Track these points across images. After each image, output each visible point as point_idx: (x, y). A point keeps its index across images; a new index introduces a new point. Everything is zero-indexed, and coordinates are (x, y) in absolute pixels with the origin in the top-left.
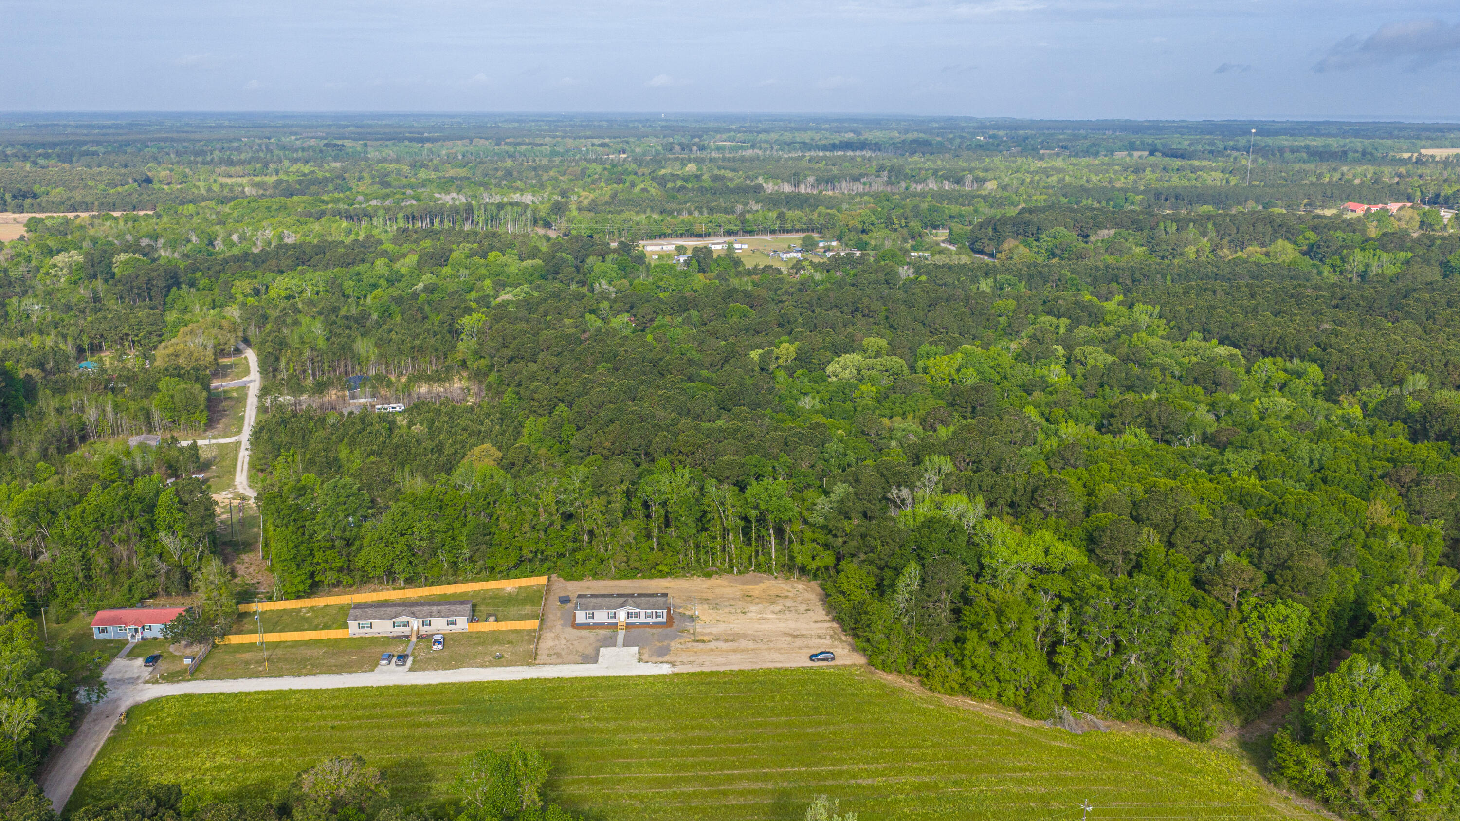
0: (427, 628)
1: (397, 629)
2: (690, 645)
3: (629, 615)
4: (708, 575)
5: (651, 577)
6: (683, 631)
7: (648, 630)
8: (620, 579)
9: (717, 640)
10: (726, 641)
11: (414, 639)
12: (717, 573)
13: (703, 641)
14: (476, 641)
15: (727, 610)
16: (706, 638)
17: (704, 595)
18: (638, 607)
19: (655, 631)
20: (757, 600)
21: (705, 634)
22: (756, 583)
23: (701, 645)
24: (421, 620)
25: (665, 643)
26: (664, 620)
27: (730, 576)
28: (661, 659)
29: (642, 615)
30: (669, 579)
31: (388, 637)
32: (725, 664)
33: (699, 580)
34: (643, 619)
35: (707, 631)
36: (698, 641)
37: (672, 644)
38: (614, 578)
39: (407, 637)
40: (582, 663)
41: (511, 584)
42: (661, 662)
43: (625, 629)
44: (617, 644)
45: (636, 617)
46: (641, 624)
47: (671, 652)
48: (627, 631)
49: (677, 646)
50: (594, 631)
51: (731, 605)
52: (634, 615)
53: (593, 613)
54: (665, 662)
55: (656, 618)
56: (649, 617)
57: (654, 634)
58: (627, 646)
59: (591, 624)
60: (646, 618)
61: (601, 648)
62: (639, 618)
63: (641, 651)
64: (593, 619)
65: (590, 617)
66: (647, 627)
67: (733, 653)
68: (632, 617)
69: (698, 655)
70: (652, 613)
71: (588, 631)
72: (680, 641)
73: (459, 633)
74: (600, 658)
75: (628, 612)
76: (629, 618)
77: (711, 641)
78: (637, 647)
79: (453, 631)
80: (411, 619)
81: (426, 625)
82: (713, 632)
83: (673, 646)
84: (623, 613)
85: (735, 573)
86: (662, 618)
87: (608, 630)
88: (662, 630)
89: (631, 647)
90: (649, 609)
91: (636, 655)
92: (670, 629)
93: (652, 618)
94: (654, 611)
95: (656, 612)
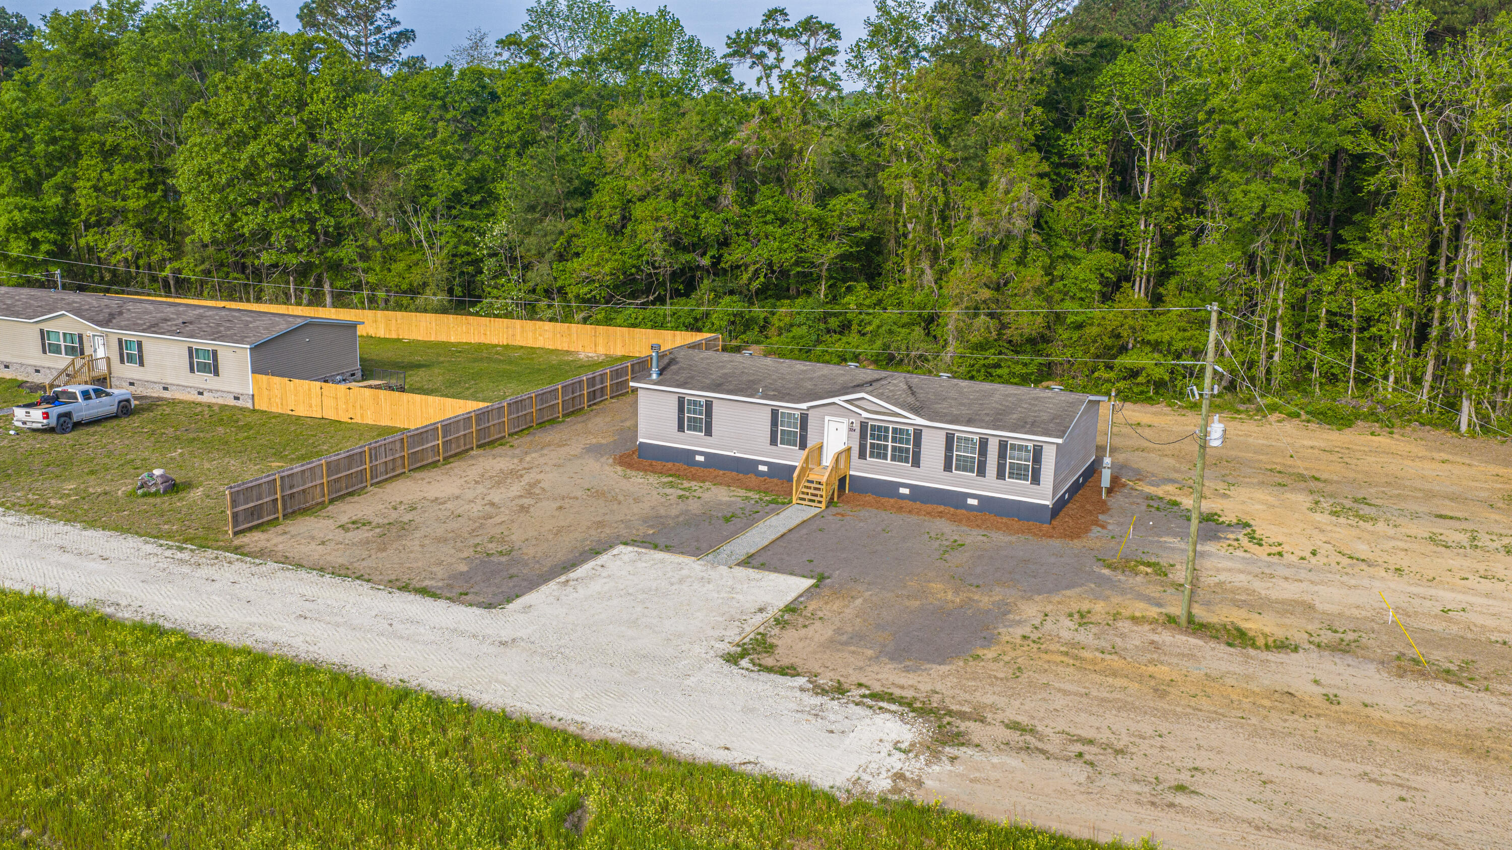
0: (130, 371)
1: (48, 359)
2: (1139, 636)
3: (869, 439)
4: (1335, 418)
6: (1128, 565)
9: (1341, 648)
10: (1409, 667)
12: (1373, 416)
13: (1238, 637)
16: (1259, 625)
17: (1301, 467)
18: (916, 411)
19: (974, 537)
21: (1259, 605)
23: (1218, 658)
24: (116, 334)
25: (984, 600)
26: (1043, 496)
28: (885, 676)
29: (933, 447)
30: (1162, 408)
31: (22, 384)
33: (1290, 427)
34: (930, 474)
35: (1288, 591)
36: (1195, 627)
37: (1030, 611)
40: (424, 592)
41: (600, 341)
42: (875, 696)
43: (830, 503)
44: (727, 548)
45: (900, 455)
46: (921, 495)
47: (990, 654)
48: (833, 510)
49: (1049, 626)
50: (686, 484)
51: (1440, 516)
52: (890, 444)
53: (709, 405)
54: (900, 701)
55: (1001, 475)
56: (965, 465)
57: (957, 546)
58: (762, 567)
59: (687, 456)
60: (948, 467)
61: (621, 548)
62: (916, 463)
63: (813, 605)
64: (709, 433)
65: (694, 425)
66: (941, 515)
67: (1458, 761)
68: (879, 452)
69: (1165, 715)
70: (984, 444)
71: (653, 479)
72: (1085, 606)
73: (223, 407)
74: (552, 586)
75: (863, 426)
76: (862, 455)
77: (1296, 649)
78: (809, 582)
79: (206, 398)
80: (89, 329)
81: (131, 359)
82: (1319, 606)
83: (1019, 623)
84: (844, 427)
85: (1464, 427)
86: (1036, 480)
87: (742, 493)
88: (1013, 538)
89: (773, 576)
90: (969, 422)
91: (759, 618)
92: (1056, 543)
93: (982, 472)
94: (995, 435)
95: (1003, 448)
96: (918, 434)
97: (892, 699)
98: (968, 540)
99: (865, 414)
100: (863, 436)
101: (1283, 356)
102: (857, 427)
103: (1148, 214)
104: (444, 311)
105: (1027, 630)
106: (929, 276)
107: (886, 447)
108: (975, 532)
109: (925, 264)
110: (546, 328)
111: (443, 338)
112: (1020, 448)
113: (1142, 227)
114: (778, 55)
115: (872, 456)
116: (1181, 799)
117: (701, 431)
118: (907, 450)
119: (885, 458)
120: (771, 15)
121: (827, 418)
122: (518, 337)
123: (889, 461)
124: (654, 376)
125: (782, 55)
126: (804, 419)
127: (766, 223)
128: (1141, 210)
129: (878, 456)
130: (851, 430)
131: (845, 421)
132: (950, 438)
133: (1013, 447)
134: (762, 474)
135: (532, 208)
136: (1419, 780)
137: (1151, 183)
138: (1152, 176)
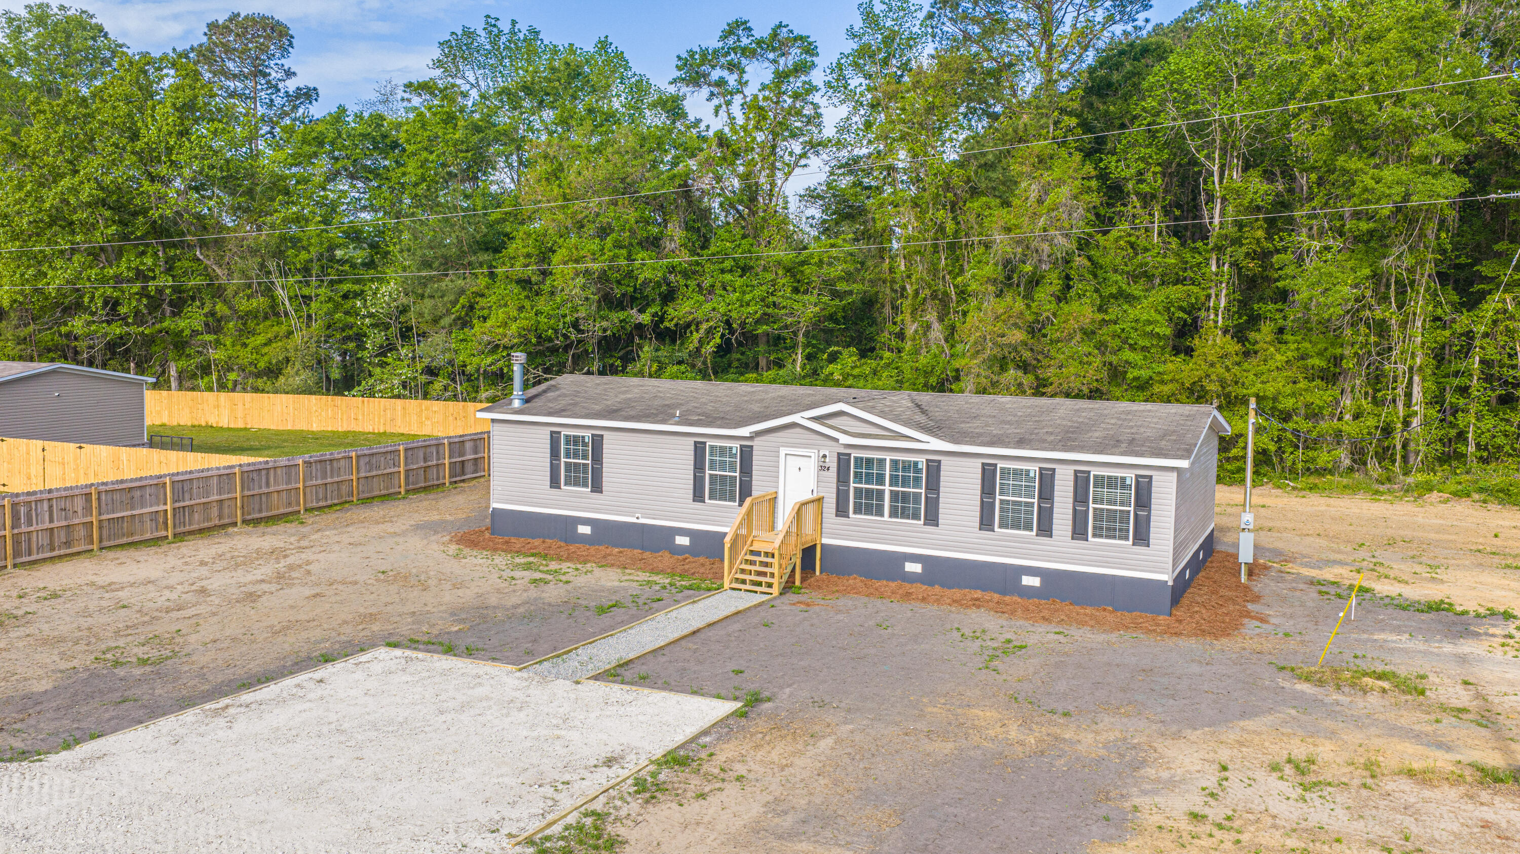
3: (853, 481)
7: (984, 625)
18: (929, 426)
25: (1086, 740)
26: (1156, 566)
29: (960, 488)
34: (957, 536)
43: (788, 586)
44: (584, 653)
45: (904, 507)
46: (942, 573)
48: (791, 597)
49: (1236, 791)
50: (554, 566)
52: (887, 488)
53: (598, 441)
55: (1079, 532)
56: (1016, 518)
57: (1011, 649)
58: (643, 681)
59: (564, 527)
60: (986, 523)
62: (932, 519)
63: (726, 752)
64: (597, 488)
65: (576, 476)
66: (977, 603)
68: (870, 504)
70: (1047, 479)
71: (500, 560)
72: (1300, 751)
75: (843, 460)
76: (841, 511)
78: (731, 706)
83: (1171, 785)
84: (811, 465)
86: (1142, 537)
87: (643, 576)
88: (1113, 637)
89: (658, 696)
90: (1022, 441)
91: (603, 777)
92: (1191, 644)
93: (1045, 529)
94: (1065, 464)
95: (1081, 482)
96: (934, 469)
98: (1032, 640)
99: (845, 439)
100: (842, 478)
102: (832, 462)
103: (1219, 249)
104: (308, 391)
105: (1196, 802)
106: (937, 332)
107: (881, 493)
108: (1041, 628)
109: (932, 316)
110: (435, 409)
111: (302, 426)
112: (1111, 482)
113: (1214, 268)
114: (741, 78)
115: (857, 510)
117: (585, 485)
118: (917, 496)
119: (880, 513)
120: (731, 30)
121: (783, 451)
122: (399, 422)
123: (886, 517)
124: (517, 404)
125: (746, 77)
126: (747, 454)
127: (723, 271)
128: (1211, 246)
129: (869, 510)
130: (824, 468)
131: (813, 453)
132: (988, 474)
133: (1099, 481)
134: (682, 549)
135: (426, 264)
137: (1223, 210)
138: (1224, 199)
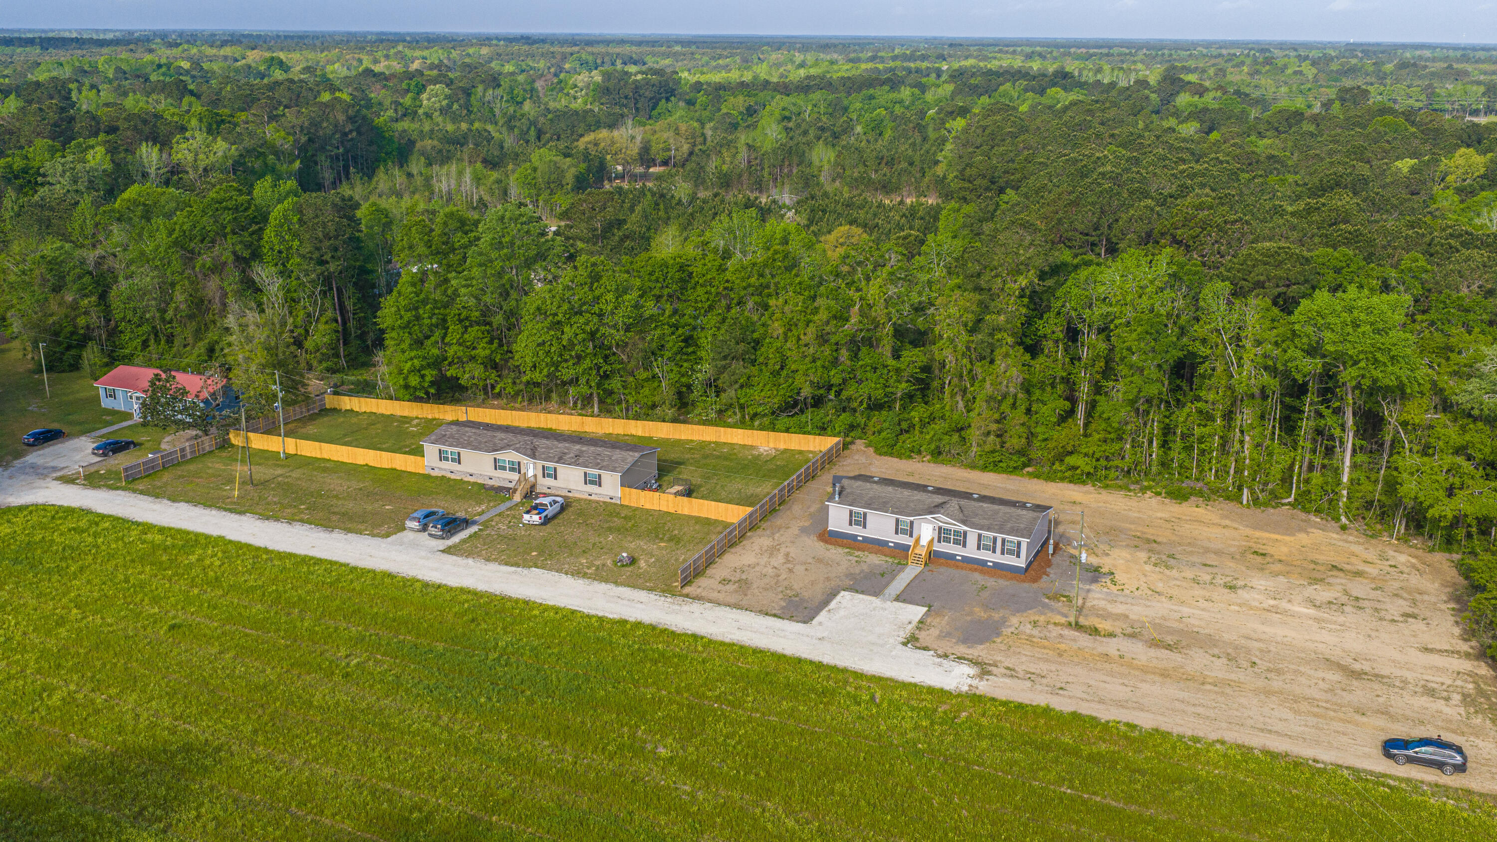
0: (549, 482)
1: (499, 473)
2: (1055, 631)
3: (943, 535)
4: (1179, 496)
5: (1050, 477)
6: (1055, 597)
7: (977, 576)
8: (984, 468)
9: (1132, 636)
10: (1155, 644)
11: (517, 498)
12: (1200, 494)
13: (1094, 631)
14: (617, 522)
15: (1189, 574)
16: (1104, 625)
17: (1150, 533)
18: (964, 522)
19: (991, 582)
20: (1278, 567)
21: (1106, 616)
22: (1289, 531)
23: (1084, 640)
24: (540, 463)
25: (996, 616)
26: (1021, 563)
27: (1231, 505)
28: (962, 650)
29: (972, 540)
30: (1089, 488)
31: (483, 486)
32: (1120, 704)
33: (1154, 502)
34: (971, 551)
35: (1119, 609)
36: (1078, 627)
37: (1014, 620)
38: (973, 467)
39: (511, 491)
40: (775, 616)
41: (771, 440)
42: (959, 658)
43: (926, 564)
44: (887, 591)
45: (956, 542)
46: (966, 559)
47: (999, 640)
48: (927, 568)
49: (1022, 627)
50: (857, 553)
51: (1205, 565)
52: (952, 537)
53: (865, 514)
54: (968, 660)
55: (1003, 553)
56: (986, 548)
57: (984, 588)
58: (904, 601)
59: (854, 537)
60: (979, 548)
61: (843, 593)
62: (964, 546)
63: (929, 620)
64: (865, 527)
65: (858, 523)
66: (976, 570)
67: (1157, 678)
68: (947, 540)
69: (1060, 663)
70: (995, 539)
71: (841, 550)
72: (1036, 618)
73: (604, 502)
74: (824, 613)
75: (940, 528)
76: (939, 541)
77: (1115, 636)
78: (925, 609)
79: (593, 497)
80: (525, 460)
81: (549, 476)
82: (1131, 616)
83: (1010, 626)
84: (931, 527)
85: (1245, 502)
86: (1018, 556)
87: (884, 558)
88: (1008, 583)
89: (910, 606)
90: (988, 530)
91: (910, 627)
92: (1026, 585)
93: (994, 552)
94: (1000, 537)
95: (1003, 541)
96: (965, 534)
97: (965, 659)
98: (988, 585)
99: (941, 524)
100: (940, 533)
101: (1157, 455)
102: (937, 529)
103: (1086, 368)
105: (1012, 629)
106: (961, 405)
107: (950, 538)
108: (992, 579)
109: (959, 398)
112: (1011, 542)
113: (1083, 375)
115: (944, 542)
116: (1061, 692)
117: (861, 526)
118: (960, 540)
119: (950, 543)
121: (923, 524)
123: (952, 544)
124: (837, 502)
126: (912, 524)
128: (1082, 366)
129: (947, 542)
130: (934, 530)
132: (979, 536)
133: (1008, 542)
134: (893, 548)
136: (1140, 685)
137: (1087, 351)
138: (1088, 346)
